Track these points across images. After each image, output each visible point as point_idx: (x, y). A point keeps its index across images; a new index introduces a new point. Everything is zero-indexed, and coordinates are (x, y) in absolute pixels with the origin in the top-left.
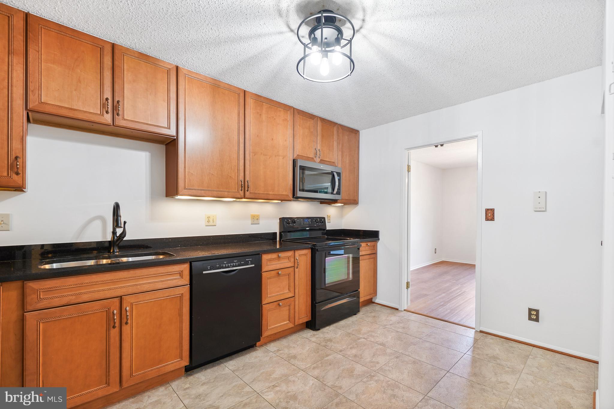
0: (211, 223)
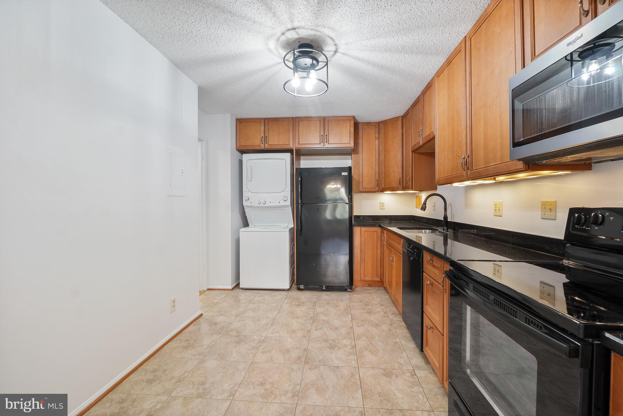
0: (498, 214)
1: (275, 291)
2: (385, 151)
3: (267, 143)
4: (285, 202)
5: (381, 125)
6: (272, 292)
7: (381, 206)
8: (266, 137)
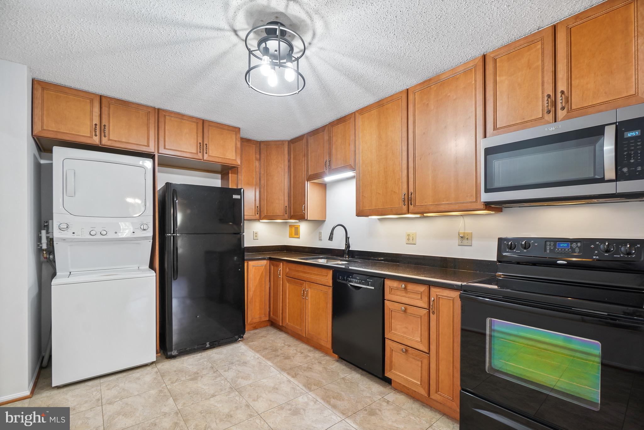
0: (411, 242)
1: (131, 372)
2: (267, 175)
3: (105, 136)
4: (145, 232)
5: (262, 145)
6: (124, 374)
7: (254, 237)
8: (105, 126)
